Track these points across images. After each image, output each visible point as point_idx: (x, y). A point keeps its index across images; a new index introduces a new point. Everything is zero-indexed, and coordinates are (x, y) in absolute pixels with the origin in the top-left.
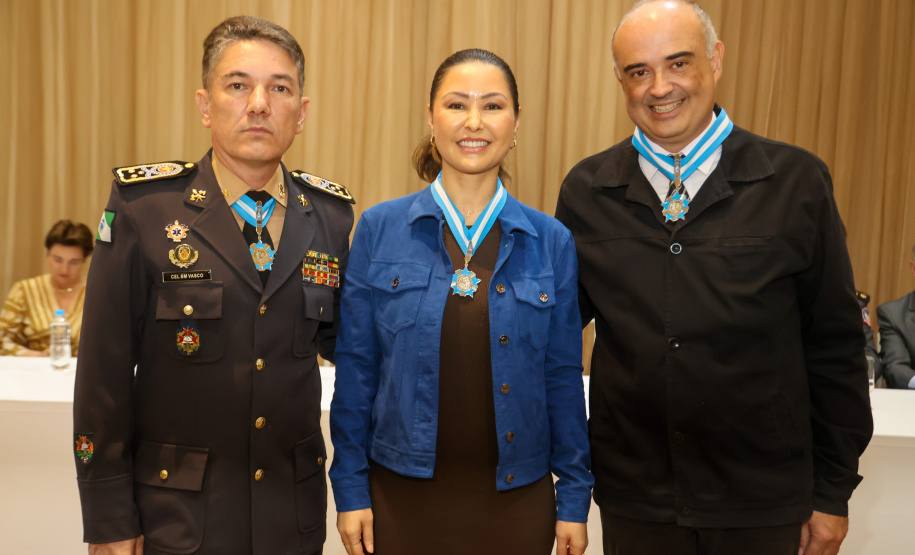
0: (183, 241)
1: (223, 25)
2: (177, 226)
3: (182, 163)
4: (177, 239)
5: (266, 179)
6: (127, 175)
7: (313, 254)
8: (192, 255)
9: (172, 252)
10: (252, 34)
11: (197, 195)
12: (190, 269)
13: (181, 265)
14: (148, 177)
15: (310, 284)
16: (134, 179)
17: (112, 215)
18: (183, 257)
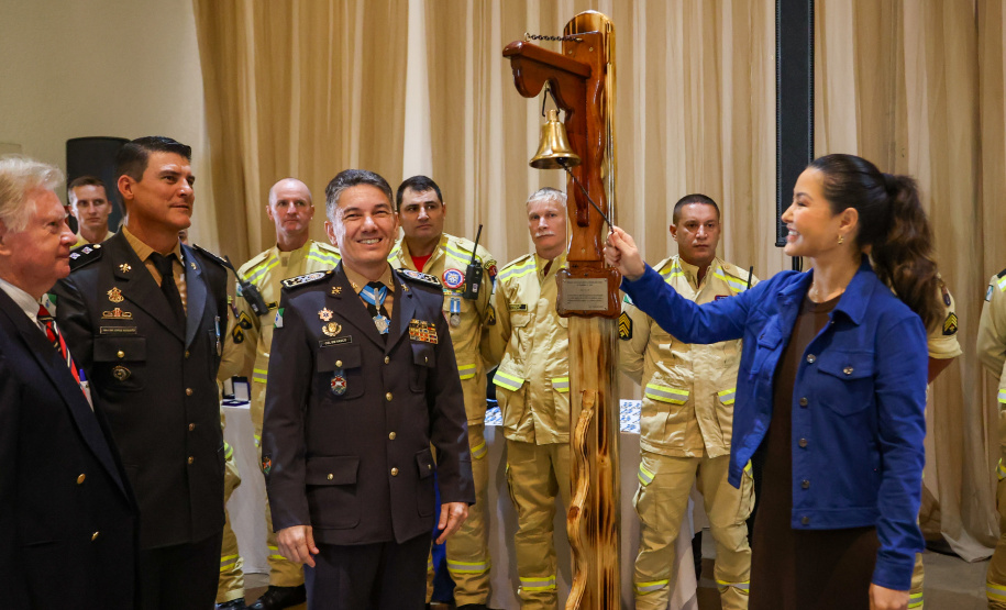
0: (331, 320)
1: (337, 178)
2: (325, 311)
3: (325, 272)
4: (327, 319)
5: (380, 275)
6: (290, 283)
7: (416, 322)
8: (338, 328)
9: (324, 328)
10: (356, 181)
11: (336, 290)
12: (338, 337)
13: (331, 335)
14: (304, 281)
15: (416, 342)
16: (295, 284)
17: (283, 309)
18: (331, 330)
